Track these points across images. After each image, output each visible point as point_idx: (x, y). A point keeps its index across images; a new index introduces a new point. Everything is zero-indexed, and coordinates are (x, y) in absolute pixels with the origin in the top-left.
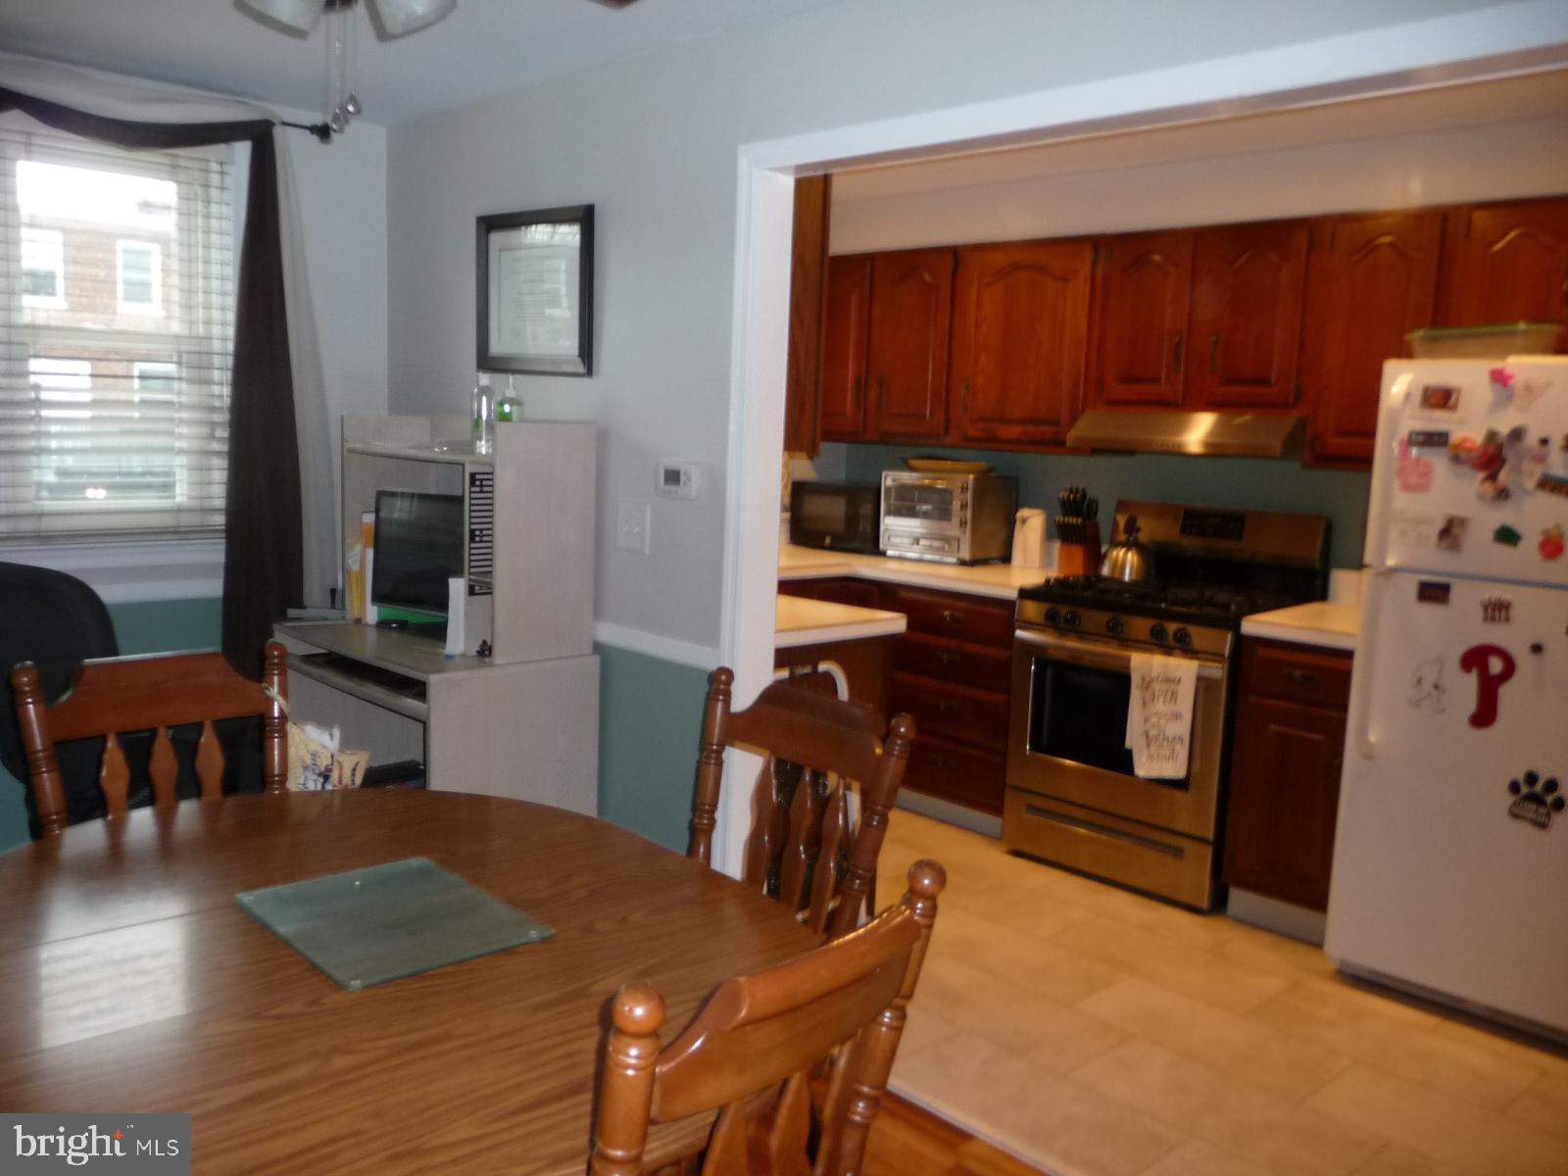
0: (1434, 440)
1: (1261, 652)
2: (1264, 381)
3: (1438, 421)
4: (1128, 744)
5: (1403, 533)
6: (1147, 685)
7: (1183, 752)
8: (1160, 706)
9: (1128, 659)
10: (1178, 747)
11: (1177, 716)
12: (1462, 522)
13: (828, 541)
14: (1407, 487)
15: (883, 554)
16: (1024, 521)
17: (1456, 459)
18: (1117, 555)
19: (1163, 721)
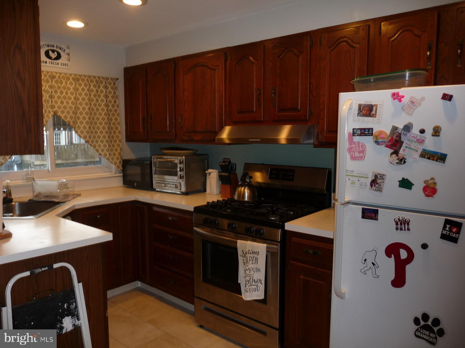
0: (365, 132)
1: (294, 239)
2: (295, 109)
3: (366, 123)
4: (239, 282)
5: (353, 183)
6: (245, 254)
7: (262, 287)
8: (251, 266)
9: (236, 242)
10: (259, 284)
11: (258, 270)
12: (382, 177)
13: (135, 184)
14: (353, 158)
15: (154, 190)
16: (210, 174)
17: (377, 143)
18: (241, 189)
19: (252, 272)
